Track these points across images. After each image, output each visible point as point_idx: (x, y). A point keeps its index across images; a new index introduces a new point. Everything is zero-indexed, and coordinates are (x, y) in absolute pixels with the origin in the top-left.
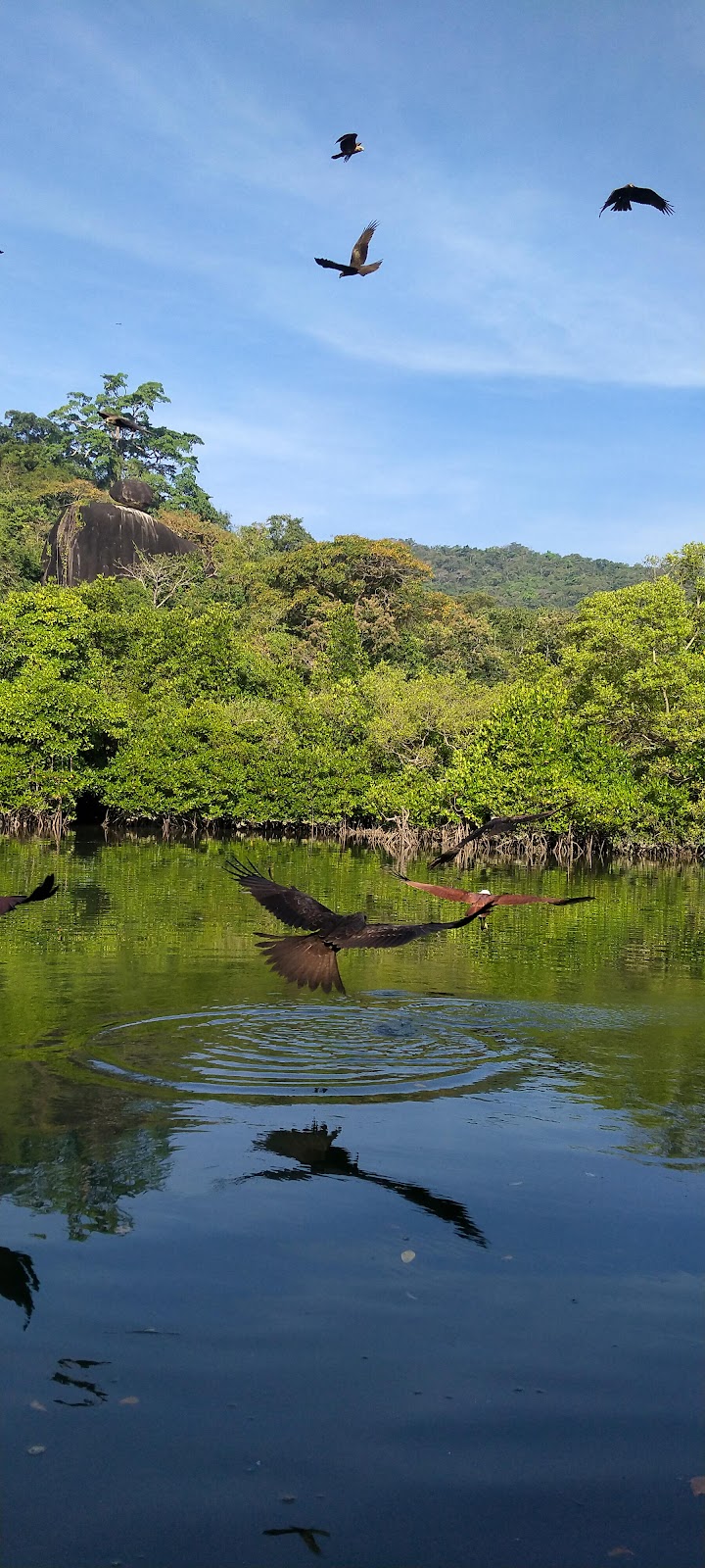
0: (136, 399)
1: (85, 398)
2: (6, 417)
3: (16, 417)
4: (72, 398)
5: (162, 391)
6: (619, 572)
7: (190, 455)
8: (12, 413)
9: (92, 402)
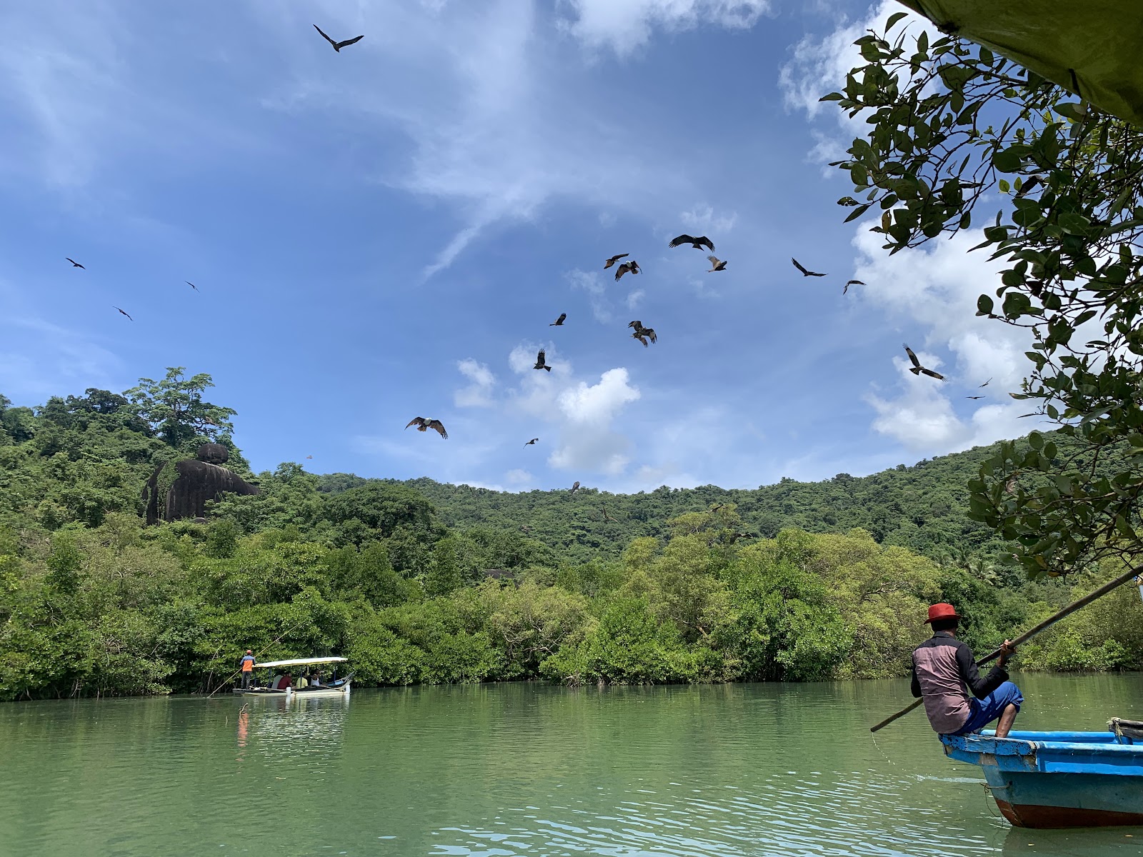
0: (192, 385)
1: (152, 382)
2: (86, 393)
3: (93, 392)
4: (142, 382)
5: (210, 379)
6: (494, 497)
7: (227, 422)
8: (92, 390)
9: (156, 385)
